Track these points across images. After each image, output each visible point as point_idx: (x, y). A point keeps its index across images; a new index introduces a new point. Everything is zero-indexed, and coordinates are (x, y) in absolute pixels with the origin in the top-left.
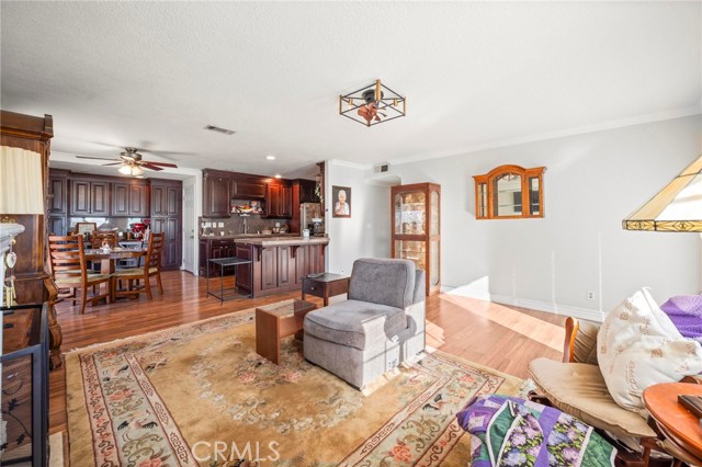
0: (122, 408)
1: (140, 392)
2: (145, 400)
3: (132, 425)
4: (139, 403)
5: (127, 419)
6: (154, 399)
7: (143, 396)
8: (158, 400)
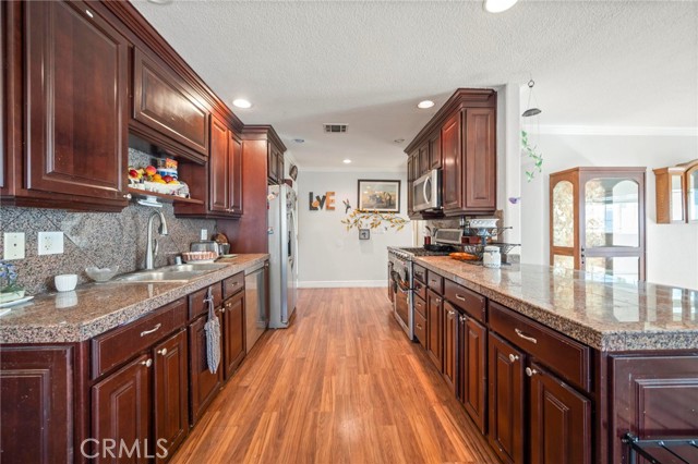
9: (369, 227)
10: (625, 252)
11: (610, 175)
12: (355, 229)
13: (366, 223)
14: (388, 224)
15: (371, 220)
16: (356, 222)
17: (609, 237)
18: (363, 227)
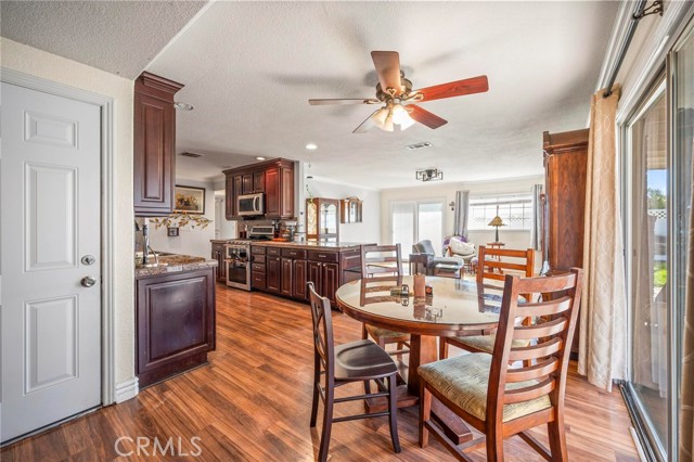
9: (177, 226)
10: (332, 236)
11: (328, 202)
12: (164, 227)
13: (174, 222)
14: (195, 223)
15: (179, 220)
16: (165, 221)
17: (327, 230)
18: (171, 226)
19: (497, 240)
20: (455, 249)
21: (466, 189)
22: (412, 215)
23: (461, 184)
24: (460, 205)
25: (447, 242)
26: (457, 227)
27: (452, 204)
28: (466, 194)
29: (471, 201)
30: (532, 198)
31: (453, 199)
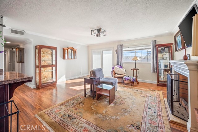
0: (154, 118)
1: (147, 119)
2: (147, 115)
3: (153, 111)
4: (149, 115)
5: (154, 113)
6: (145, 113)
7: (147, 117)
8: (144, 112)
19: (135, 67)
20: (116, 72)
21: (122, 43)
22: (100, 55)
23: (120, 41)
24: (119, 51)
25: (113, 68)
26: (118, 61)
27: (116, 51)
28: (122, 46)
29: (124, 49)
30: (151, 47)
31: (116, 48)
